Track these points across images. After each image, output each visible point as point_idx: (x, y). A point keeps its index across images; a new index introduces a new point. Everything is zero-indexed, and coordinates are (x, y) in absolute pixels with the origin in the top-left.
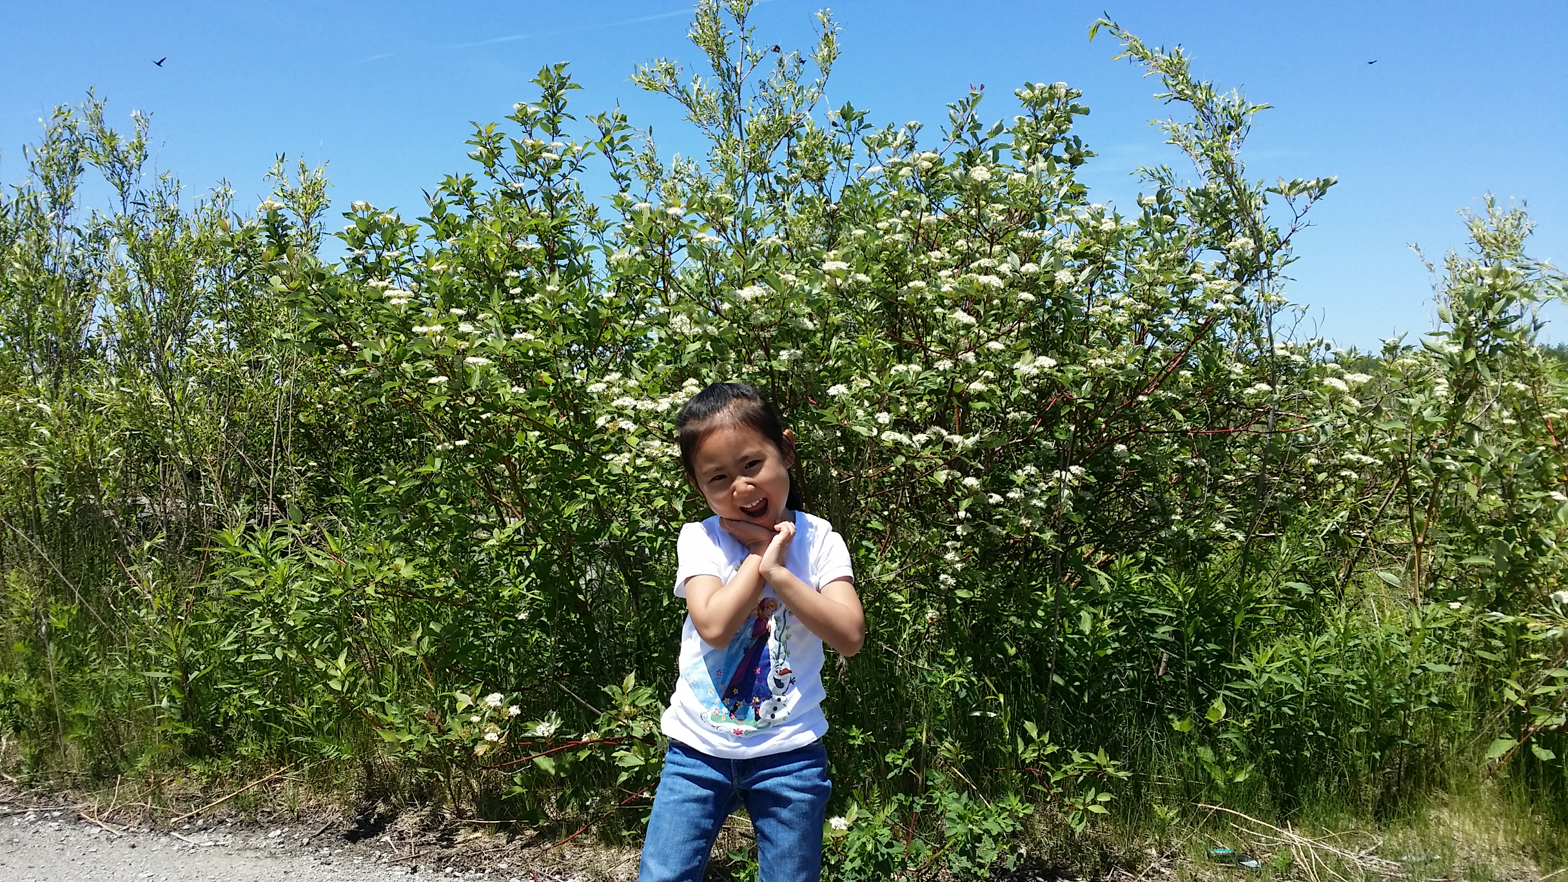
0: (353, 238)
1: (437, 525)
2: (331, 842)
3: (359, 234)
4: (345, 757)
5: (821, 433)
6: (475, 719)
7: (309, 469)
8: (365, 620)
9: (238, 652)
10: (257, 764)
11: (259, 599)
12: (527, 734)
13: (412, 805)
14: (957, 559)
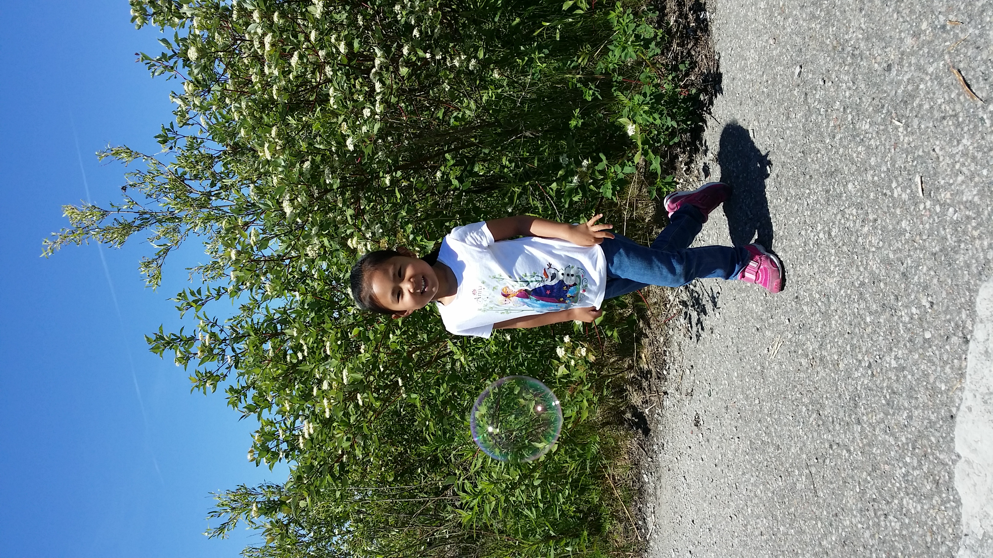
0: (272, 459)
1: (453, 394)
2: (650, 444)
3: (269, 455)
4: (598, 439)
5: (380, 153)
6: (573, 363)
7: (423, 472)
8: (514, 433)
9: (537, 507)
10: (604, 491)
11: (503, 498)
12: (582, 330)
13: (626, 397)
14: (458, 58)
